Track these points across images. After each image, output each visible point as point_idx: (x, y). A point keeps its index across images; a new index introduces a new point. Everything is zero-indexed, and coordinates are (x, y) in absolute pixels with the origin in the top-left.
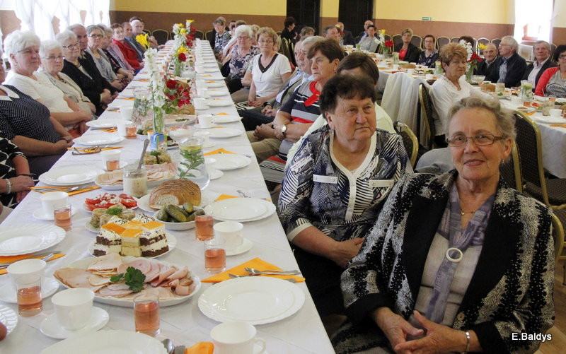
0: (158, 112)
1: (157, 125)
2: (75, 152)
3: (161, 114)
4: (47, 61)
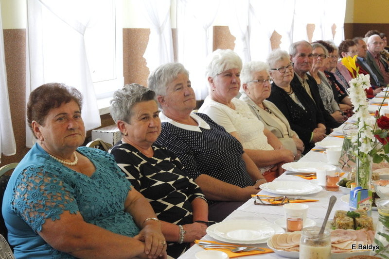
0: (364, 160)
1: (361, 176)
2: (258, 201)
3: (368, 163)
4: (254, 86)
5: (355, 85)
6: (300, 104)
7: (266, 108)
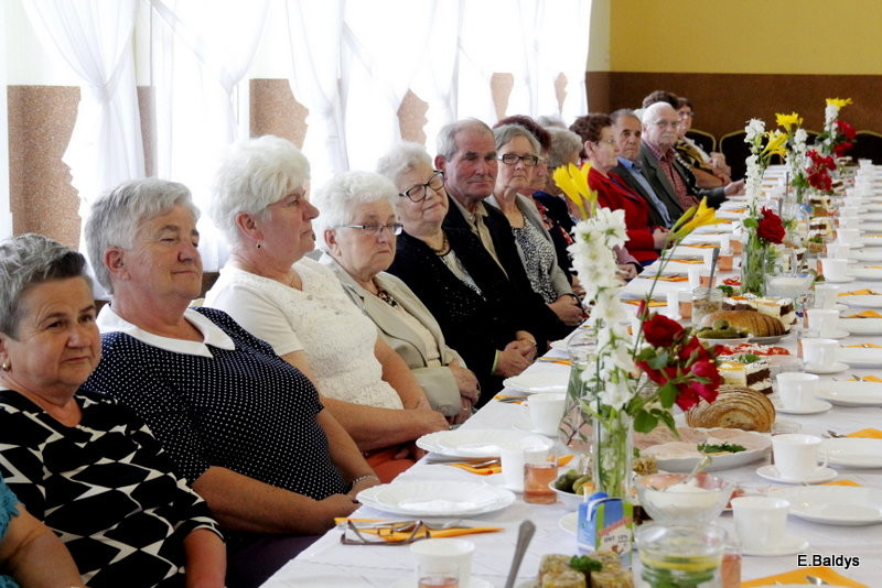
0: (613, 424)
1: (606, 466)
2: (351, 535)
3: (621, 432)
4: (354, 238)
5: (587, 237)
6: (469, 281)
7: (382, 292)
